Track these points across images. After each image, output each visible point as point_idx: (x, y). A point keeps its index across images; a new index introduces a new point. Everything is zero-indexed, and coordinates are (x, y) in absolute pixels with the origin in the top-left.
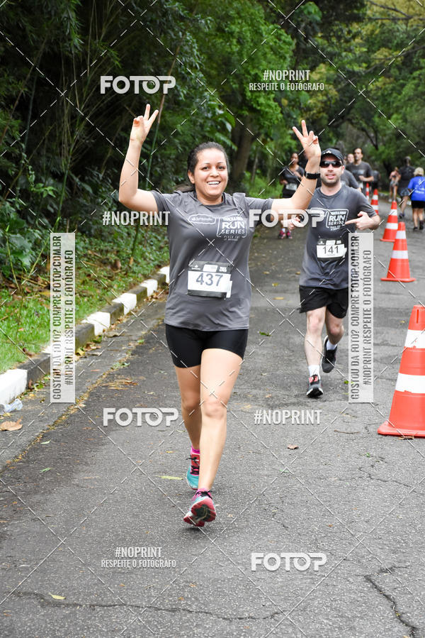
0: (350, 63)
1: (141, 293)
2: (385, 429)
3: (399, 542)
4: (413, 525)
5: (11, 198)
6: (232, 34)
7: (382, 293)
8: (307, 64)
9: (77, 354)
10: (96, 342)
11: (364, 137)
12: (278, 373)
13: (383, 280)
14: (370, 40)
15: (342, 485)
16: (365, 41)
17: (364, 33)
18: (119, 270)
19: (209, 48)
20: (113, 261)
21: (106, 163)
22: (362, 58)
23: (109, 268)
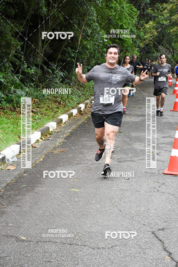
0: (162, 21)
1: (70, 114)
2: (166, 172)
3: (167, 218)
4: (174, 211)
5: (17, 74)
6: (112, 7)
7: (170, 116)
8: (144, 21)
9: (42, 139)
10: (50, 134)
11: (168, 52)
12: (124, 148)
13: (171, 111)
14: (171, 11)
15: (146, 194)
16: (169, 11)
17: (169, 8)
18: (62, 105)
19: (102, 13)
20: (59, 101)
21: (58, 61)
22: (167, 19)
23: (57, 104)
